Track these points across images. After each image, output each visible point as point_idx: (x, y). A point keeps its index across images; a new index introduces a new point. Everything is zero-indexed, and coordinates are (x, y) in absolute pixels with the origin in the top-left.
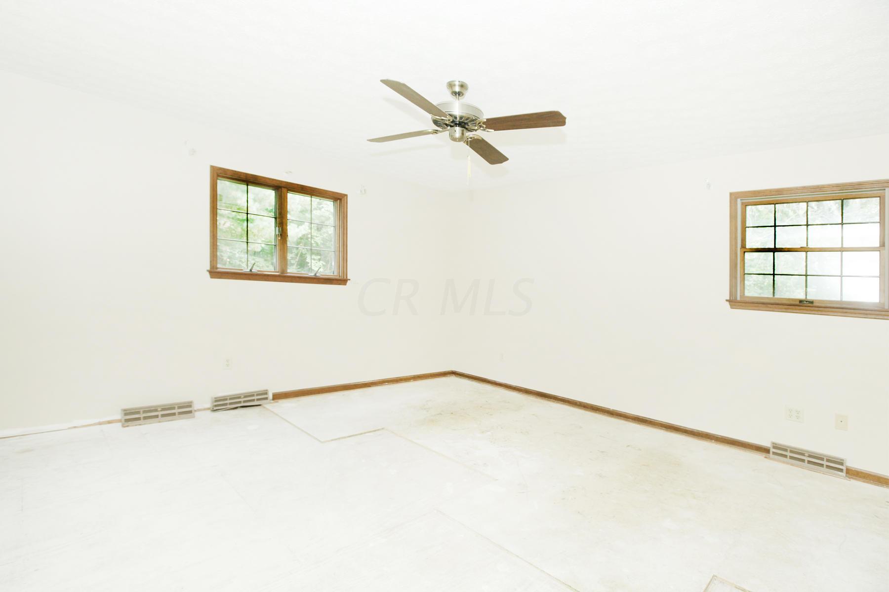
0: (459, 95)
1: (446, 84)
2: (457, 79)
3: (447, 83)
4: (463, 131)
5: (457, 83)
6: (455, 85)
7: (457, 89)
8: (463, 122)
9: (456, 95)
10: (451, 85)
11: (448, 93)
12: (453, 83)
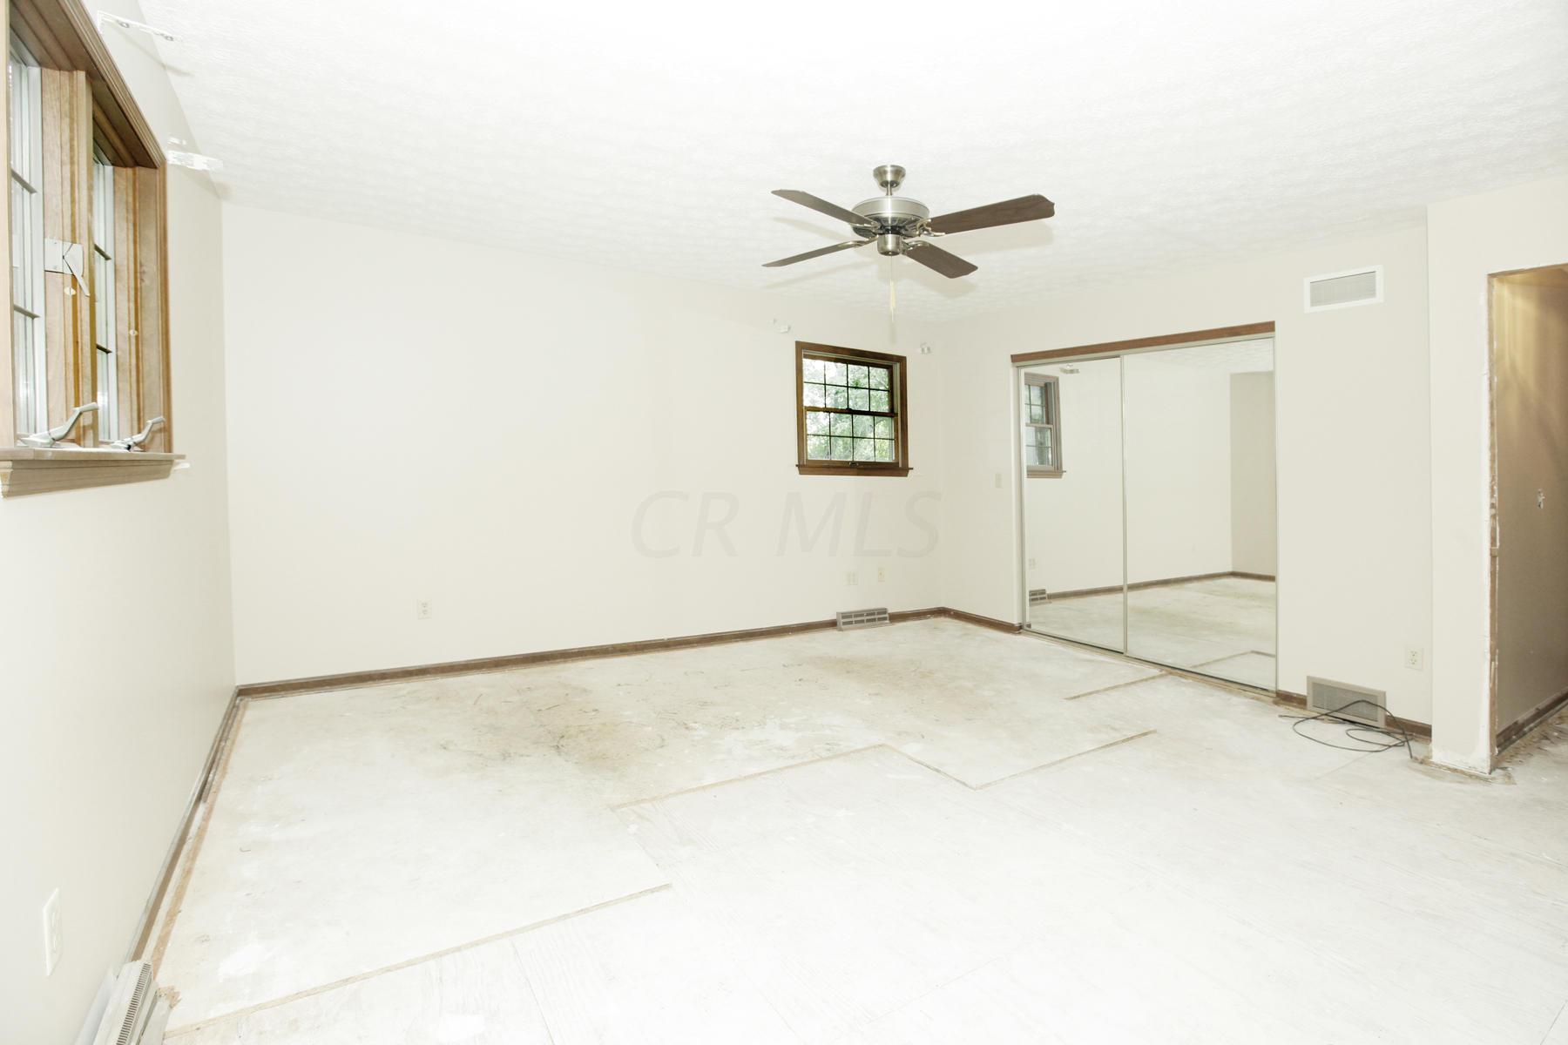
0: (892, 186)
1: (872, 173)
2: (889, 161)
3: (874, 171)
4: (898, 239)
5: (889, 169)
6: (885, 172)
7: (889, 178)
8: (896, 226)
9: (887, 185)
10: (880, 172)
11: (875, 183)
12: (882, 169)
